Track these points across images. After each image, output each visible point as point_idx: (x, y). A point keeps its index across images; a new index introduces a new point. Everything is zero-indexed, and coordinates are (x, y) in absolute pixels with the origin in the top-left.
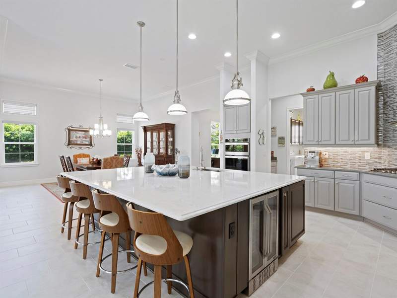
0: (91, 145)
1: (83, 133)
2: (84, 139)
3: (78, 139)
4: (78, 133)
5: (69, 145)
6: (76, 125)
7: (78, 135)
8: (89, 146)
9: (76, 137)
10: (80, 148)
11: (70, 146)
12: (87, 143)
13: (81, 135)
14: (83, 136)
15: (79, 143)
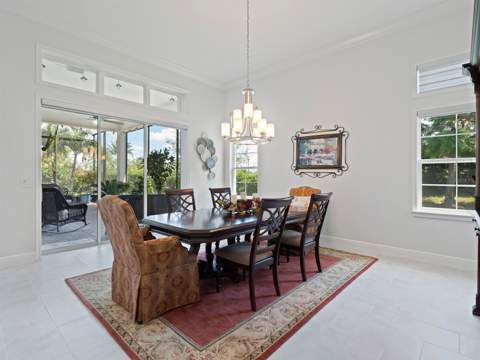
0: (339, 167)
1: (322, 140)
2: (324, 155)
3: (313, 156)
4: (312, 144)
5: (297, 168)
6: (309, 128)
7: (313, 148)
8: (335, 171)
9: (310, 152)
10: (317, 174)
11: (300, 171)
12: (330, 163)
13: (318, 148)
14: (322, 147)
15: (314, 163)
